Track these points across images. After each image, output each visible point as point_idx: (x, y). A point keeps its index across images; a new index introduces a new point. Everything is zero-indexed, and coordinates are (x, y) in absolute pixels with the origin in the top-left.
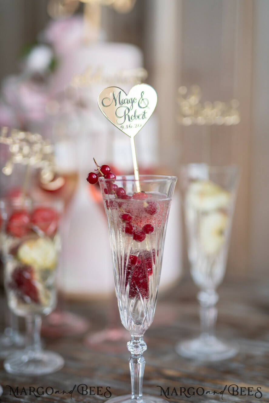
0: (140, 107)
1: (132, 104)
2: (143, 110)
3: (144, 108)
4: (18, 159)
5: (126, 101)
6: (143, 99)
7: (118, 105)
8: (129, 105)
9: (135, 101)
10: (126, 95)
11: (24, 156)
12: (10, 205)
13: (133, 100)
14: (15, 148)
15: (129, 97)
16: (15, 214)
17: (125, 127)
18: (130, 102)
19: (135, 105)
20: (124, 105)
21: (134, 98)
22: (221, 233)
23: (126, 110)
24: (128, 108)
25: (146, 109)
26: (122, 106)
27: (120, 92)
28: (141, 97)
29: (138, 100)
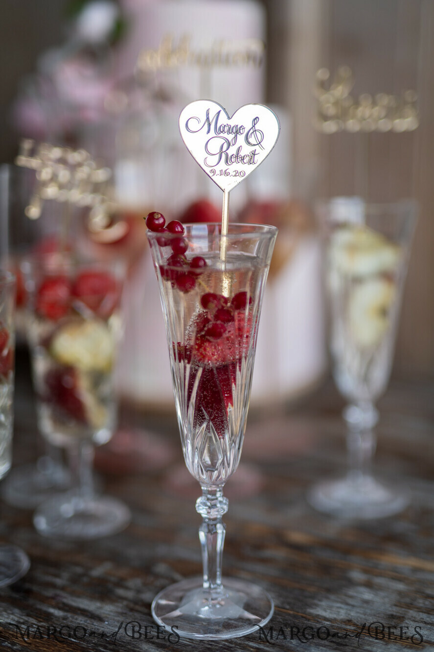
0: (249, 143)
1: (236, 136)
2: (253, 148)
3: (254, 145)
4: (51, 191)
5: (226, 129)
6: (255, 131)
7: (212, 133)
8: (230, 137)
9: (241, 131)
10: (229, 118)
11: (61, 187)
12: (40, 267)
13: (238, 127)
14: (45, 174)
15: (232, 123)
16: (48, 283)
18: (233, 132)
19: (241, 139)
20: (222, 135)
21: (241, 126)
22: (383, 312)
23: (223, 144)
24: (228, 141)
25: (257, 147)
26: (219, 135)
27: (219, 112)
28: (252, 127)
29: (246, 131)
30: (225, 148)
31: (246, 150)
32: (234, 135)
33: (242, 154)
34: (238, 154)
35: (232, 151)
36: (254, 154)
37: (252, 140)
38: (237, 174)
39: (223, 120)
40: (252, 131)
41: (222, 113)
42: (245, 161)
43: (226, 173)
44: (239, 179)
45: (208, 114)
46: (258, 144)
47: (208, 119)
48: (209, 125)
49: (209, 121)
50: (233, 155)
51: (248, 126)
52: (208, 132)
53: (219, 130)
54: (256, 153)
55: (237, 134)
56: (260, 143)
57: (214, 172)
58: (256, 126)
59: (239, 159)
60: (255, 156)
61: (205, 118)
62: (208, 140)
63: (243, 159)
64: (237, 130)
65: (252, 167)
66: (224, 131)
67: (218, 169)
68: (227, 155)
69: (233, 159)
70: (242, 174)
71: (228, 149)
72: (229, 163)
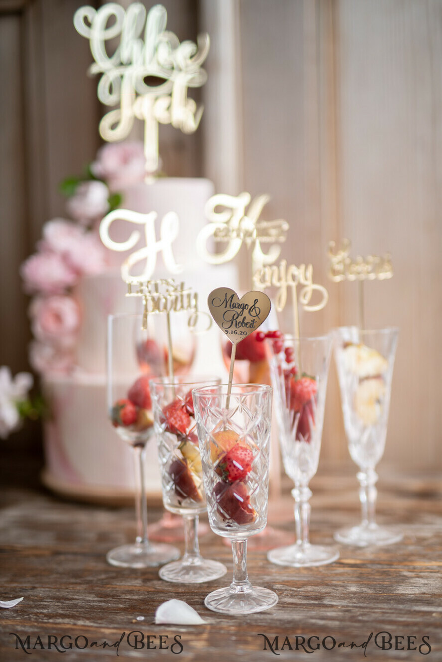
0: (251, 315)
1: (243, 310)
2: (253, 318)
6: (255, 307)
7: (228, 308)
8: (239, 310)
15: (240, 302)
17: (230, 332)
19: (246, 311)
20: (234, 309)
21: (246, 304)
23: (235, 315)
24: (238, 313)
25: (256, 318)
27: (233, 295)
28: (253, 305)
29: (249, 307)
30: (234, 318)
31: (249, 319)
32: (241, 309)
33: (246, 321)
35: (240, 319)
37: (253, 313)
38: (242, 334)
39: (235, 300)
40: (252, 308)
43: (235, 333)
44: (244, 336)
48: (227, 303)
49: (226, 300)
50: (240, 322)
51: (250, 304)
52: (226, 307)
53: (233, 306)
56: (258, 315)
57: (227, 331)
58: (255, 304)
59: (243, 325)
60: (254, 323)
61: (224, 298)
62: (224, 312)
63: (246, 325)
64: (243, 307)
65: (252, 329)
66: (235, 306)
69: (240, 324)
70: (245, 334)
71: (237, 318)
72: (237, 326)
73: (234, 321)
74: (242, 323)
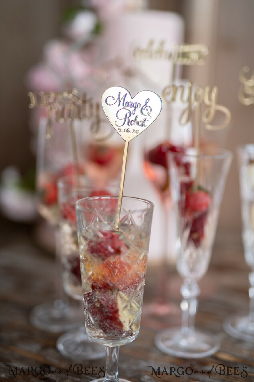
0: (143, 114)
1: (135, 109)
2: (145, 117)
3: (146, 115)
5: (130, 104)
6: (147, 107)
7: (121, 107)
8: (132, 109)
9: (139, 106)
10: (132, 98)
13: (137, 104)
15: (133, 101)
17: (123, 130)
18: (133, 106)
19: (138, 111)
20: (127, 108)
23: (127, 113)
24: (130, 112)
25: (148, 117)
26: (125, 108)
27: (126, 95)
28: (145, 104)
29: (141, 107)
30: (127, 117)
31: (141, 118)
32: (134, 108)
33: (138, 120)
34: (136, 120)
35: (132, 118)
36: (145, 120)
37: (145, 112)
38: (134, 132)
39: (128, 99)
40: (145, 106)
41: (128, 95)
42: (140, 124)
43: (128, 131)
44: (135, 135)
45: (119, 95)
46: (148, 115)
47: (119, 98)
48: (120, 102)
49: (120, 99)
50: (132, 120)
51: (143, 103)
52: (119, 105)
53: (126, 105)
54: (146, 120)
55: (136, 108)
56: (149, 114)
57: (120, 129)
58: (147, 104)
59: (136, 123)
60: (146, 122)
61: (118, 97)
62: (118, 110)
63: (138, 123)
64: (136, 106)
65: (144, 128)
66: (128, 105)
67: (123, 128)
68: (129, 120)
69: (132, 123)
70: (137, 132)
71: (130, 116)
72: (130, 125)
73: (127, 120)
74: (135, 121)
